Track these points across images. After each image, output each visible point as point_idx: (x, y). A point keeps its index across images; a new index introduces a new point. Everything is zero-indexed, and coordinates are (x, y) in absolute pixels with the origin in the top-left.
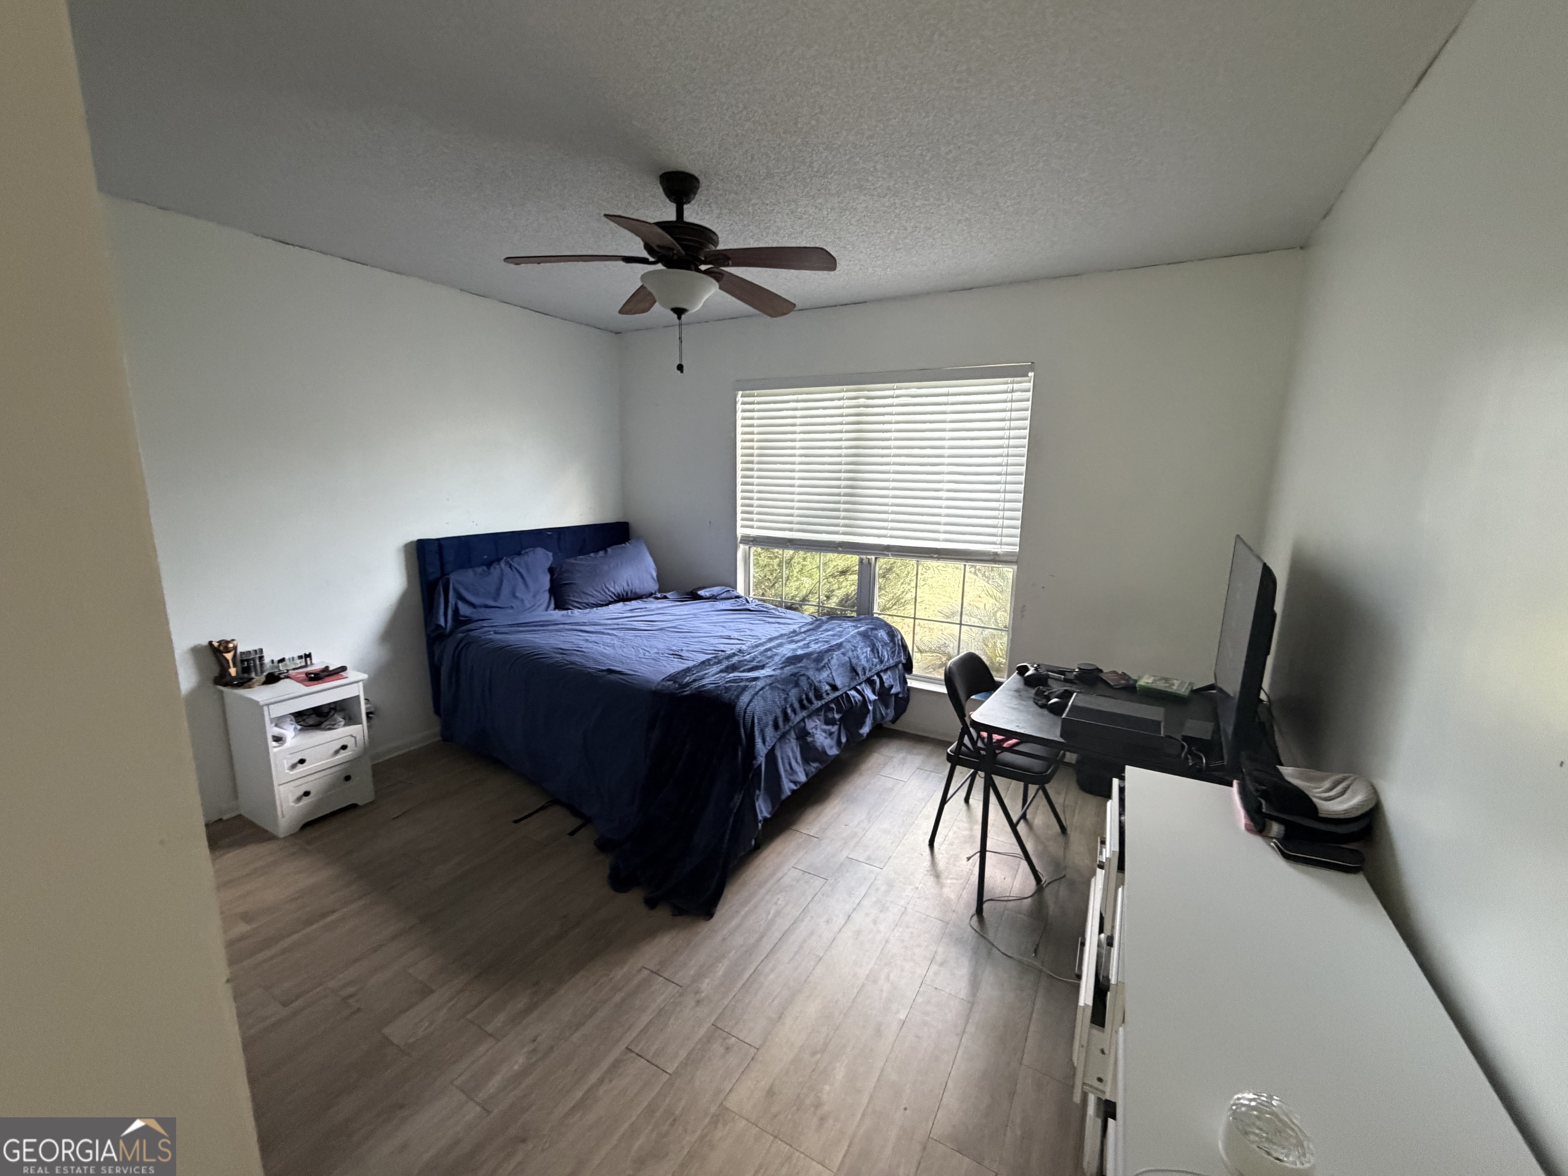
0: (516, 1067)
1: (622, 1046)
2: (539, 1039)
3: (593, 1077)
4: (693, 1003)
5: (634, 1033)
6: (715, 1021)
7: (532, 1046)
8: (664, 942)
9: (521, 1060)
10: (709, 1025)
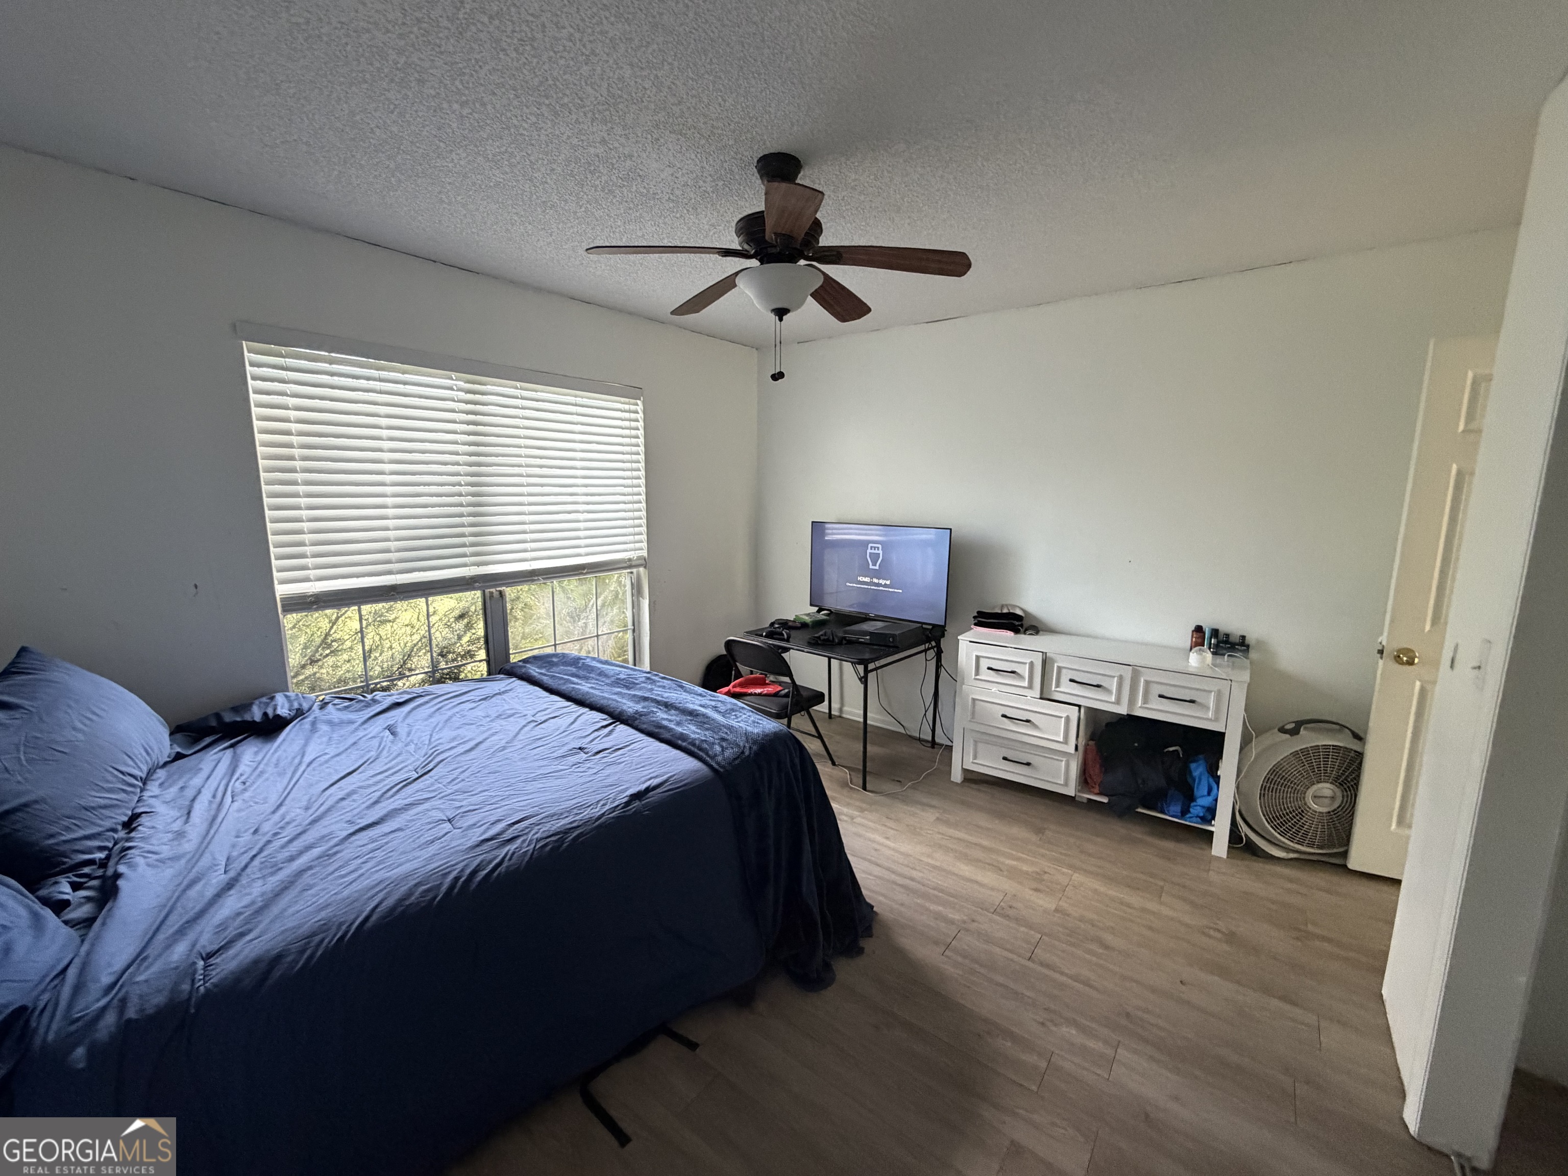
0: (1074, 1032)
1: (1030, 964)
2: (1041, 1020)
3: (1063, 979)
4: (975, 924)
5: (1015, 957)
6: (990, 913)
7: (1049, 1024)
8: (907, 942)
9: (1064, 1029)
10: (994, 916)
